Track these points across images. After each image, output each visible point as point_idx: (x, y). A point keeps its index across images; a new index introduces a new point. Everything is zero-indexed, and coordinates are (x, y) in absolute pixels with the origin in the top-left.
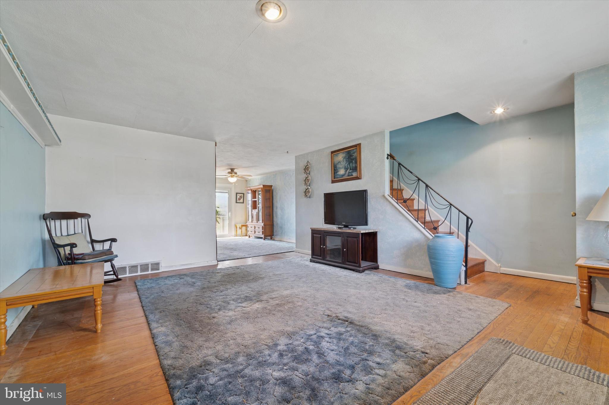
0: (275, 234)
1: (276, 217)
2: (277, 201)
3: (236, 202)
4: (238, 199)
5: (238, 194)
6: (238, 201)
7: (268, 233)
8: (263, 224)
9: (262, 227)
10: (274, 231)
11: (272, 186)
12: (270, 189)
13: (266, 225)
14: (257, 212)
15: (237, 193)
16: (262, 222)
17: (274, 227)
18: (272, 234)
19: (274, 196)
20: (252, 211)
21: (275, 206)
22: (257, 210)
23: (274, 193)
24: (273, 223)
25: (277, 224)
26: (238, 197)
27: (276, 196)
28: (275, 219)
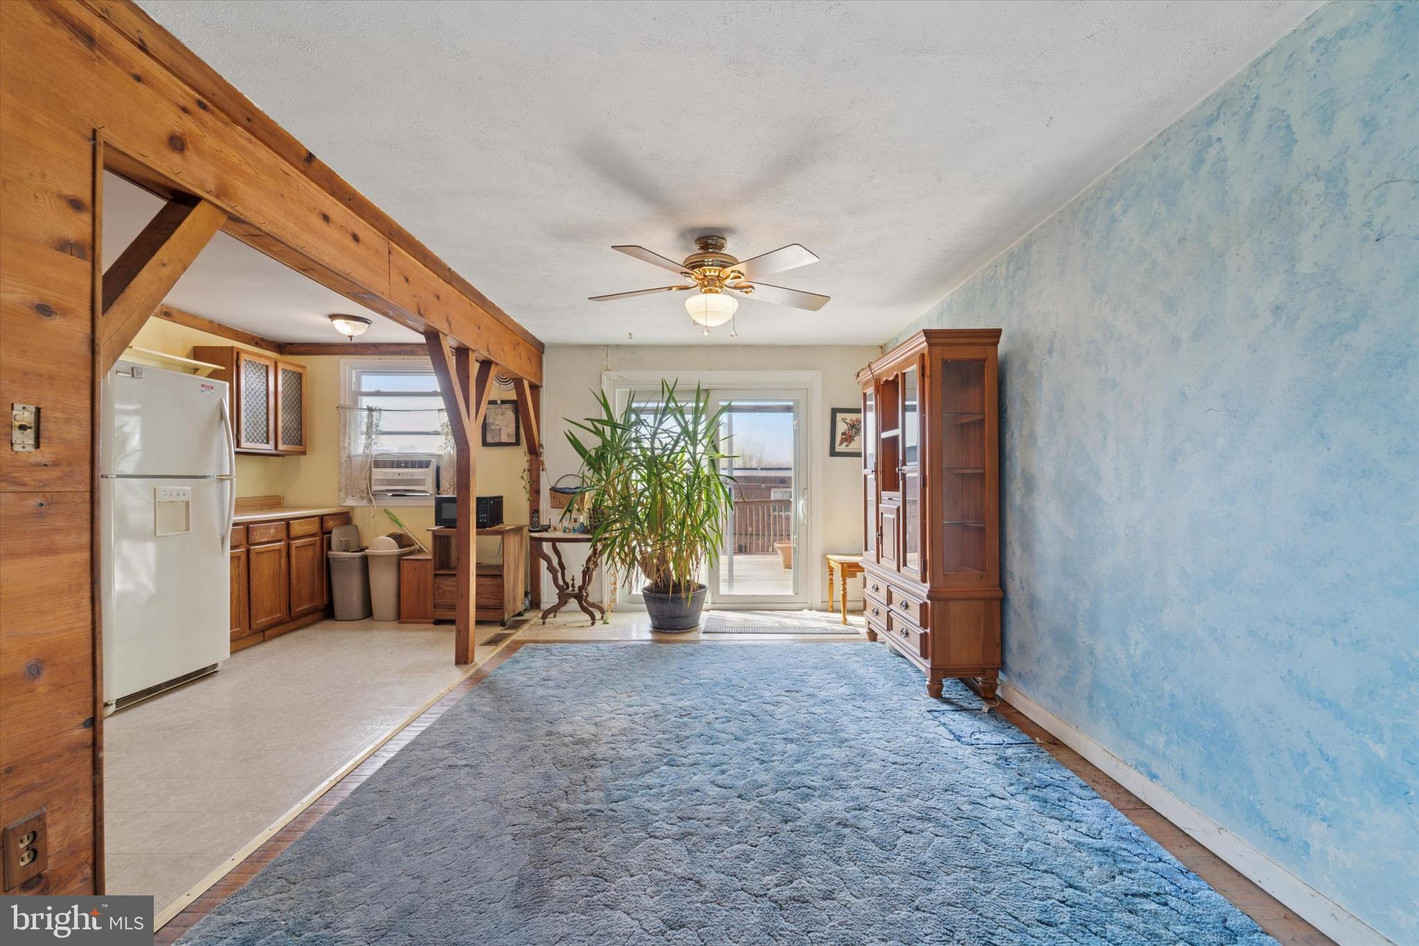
0: (1013, 660)
1: (1027, 547)
2: (1032, 436)
3: (833, 453)
4: (839, 437)
5: (839, 416)
6: (838, 449)
7: (966, 653)
8: (924, 590)
9: (923, 607)
10: (1013, 642)
11: (997, 333)
12: (982, 356)
13: (947, 600)
14: (898, 509)
15: (835, 412)
16: (918, 577)
17: (1011, 616)
18: (997, 660)
19: (1008, 402)
20: (878, 500)
21: (1019, 471)
22: (898, 495)
23: (1015, 385)
24: (1002, 585)
25: (1033, 603)
26: (841, 427)
27: (1025, 403)
28: (1016, 563)
